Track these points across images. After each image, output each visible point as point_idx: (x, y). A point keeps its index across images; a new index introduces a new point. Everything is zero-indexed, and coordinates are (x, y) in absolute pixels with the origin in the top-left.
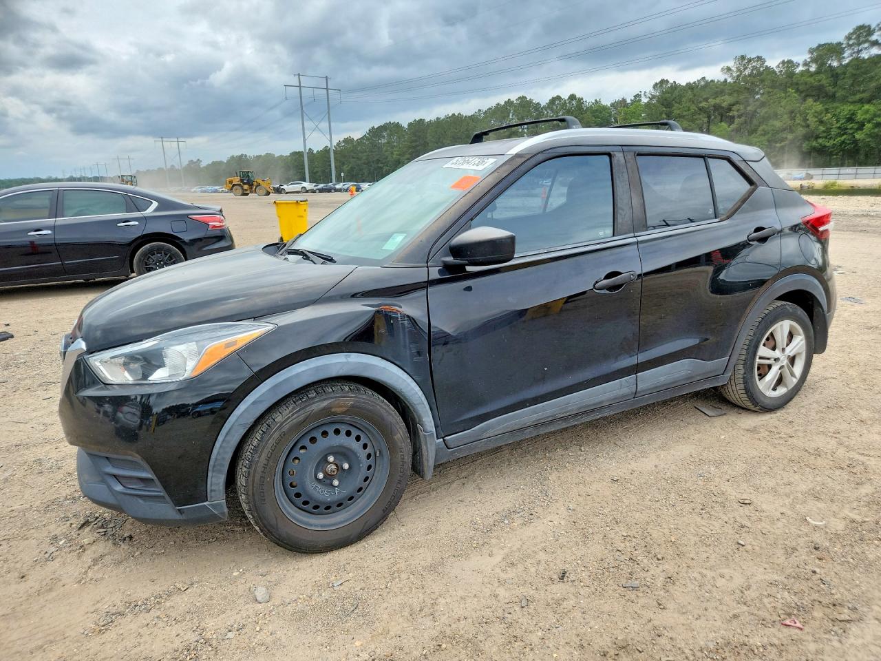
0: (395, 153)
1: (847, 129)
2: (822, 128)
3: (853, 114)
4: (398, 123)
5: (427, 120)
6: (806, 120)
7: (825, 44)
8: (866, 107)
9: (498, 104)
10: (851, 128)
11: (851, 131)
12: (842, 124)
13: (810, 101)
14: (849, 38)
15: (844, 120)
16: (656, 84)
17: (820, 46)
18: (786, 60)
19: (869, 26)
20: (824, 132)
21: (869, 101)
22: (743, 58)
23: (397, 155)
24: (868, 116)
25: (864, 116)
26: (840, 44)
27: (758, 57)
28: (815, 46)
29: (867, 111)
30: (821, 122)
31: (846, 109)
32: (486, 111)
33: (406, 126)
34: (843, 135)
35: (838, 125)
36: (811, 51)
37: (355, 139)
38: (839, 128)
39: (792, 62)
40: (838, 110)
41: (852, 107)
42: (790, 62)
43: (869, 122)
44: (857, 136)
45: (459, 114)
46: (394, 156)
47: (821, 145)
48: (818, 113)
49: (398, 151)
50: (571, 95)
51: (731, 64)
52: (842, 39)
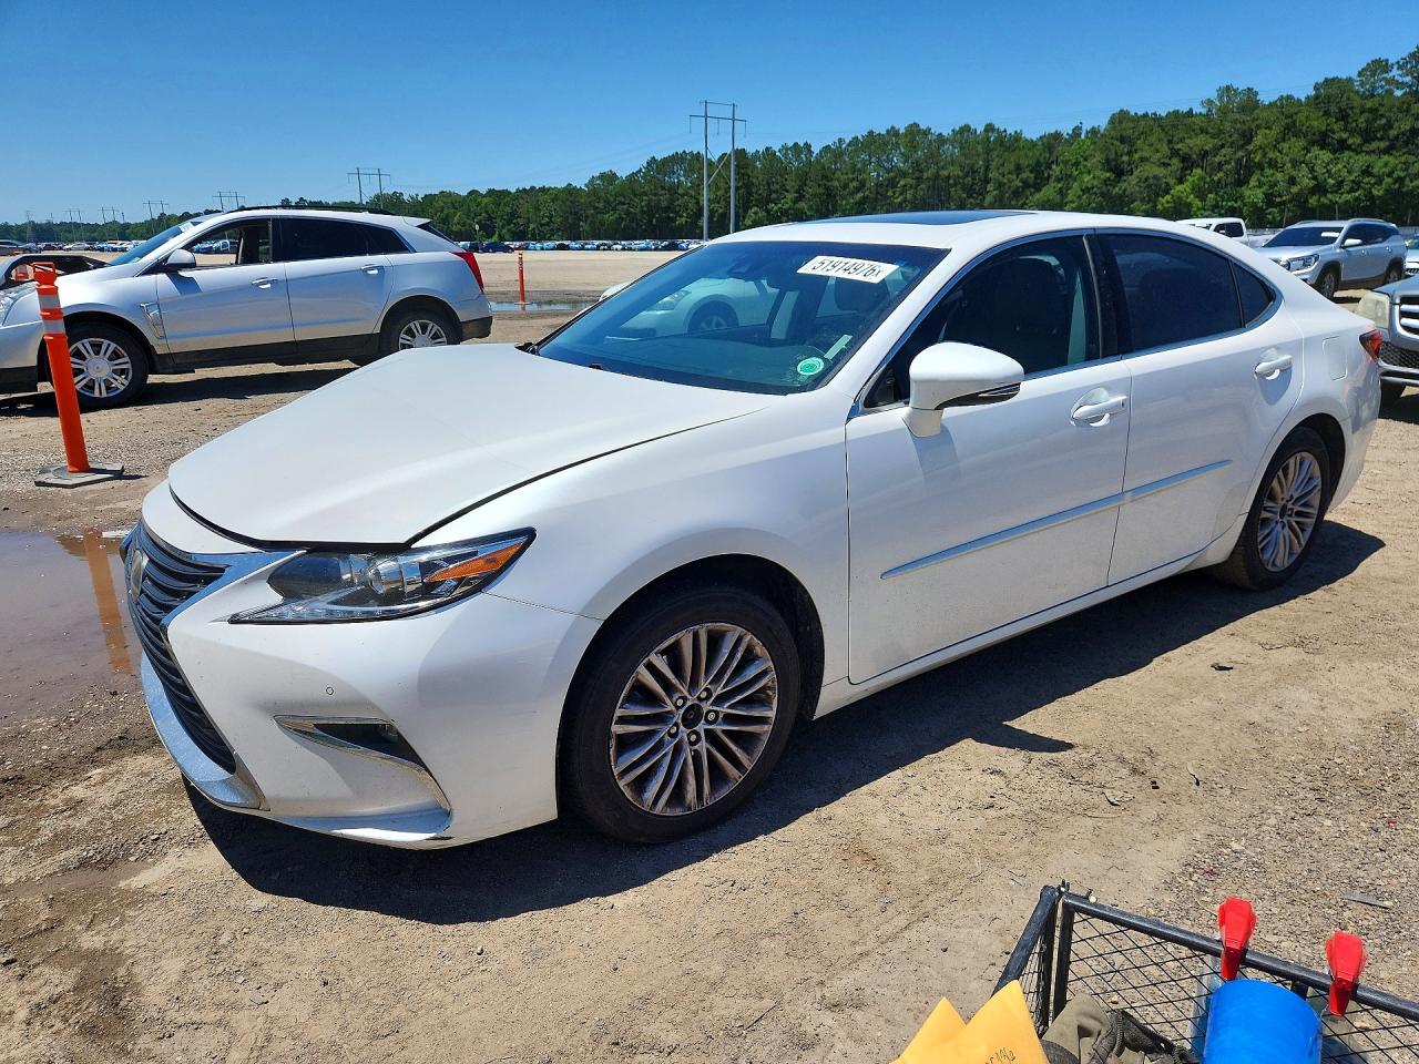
1: (1362, 183)
2: (1331, 181)
3: (1368, 166)
6: (1312, 170)
7: (1333, 79)
8: (1386, 158)
10: (1368, 183)
11: (1367, 186)
12: (1356, 177)
13: (1315, 150)
14: (1360, 74)
15: (1359, 173)
16: (1113, 115)
17: (1326, 80)
18: (1286, 95)
19: (1387, 61)
21: (1387, 151)
22: (1228, 88)
24: (1387, 170)
25: (1382, 170)
26: (1350, 80)
28: (1321, 80)
29: (1386, 164)
31: (1361, 160)
34: (1358, 190)
35: (1352, 178)
36: (1316, 87)
38: (1353, 181)
39: (1294, 98)
40: (1351, 161)
41: (1368, 158)
42: (1289, 97)
43: (1389, 175)
44: (1375, 192)
47: (1331, 201)
50: (987, 125)
51: (1213, 96)
52: (1354, 75)
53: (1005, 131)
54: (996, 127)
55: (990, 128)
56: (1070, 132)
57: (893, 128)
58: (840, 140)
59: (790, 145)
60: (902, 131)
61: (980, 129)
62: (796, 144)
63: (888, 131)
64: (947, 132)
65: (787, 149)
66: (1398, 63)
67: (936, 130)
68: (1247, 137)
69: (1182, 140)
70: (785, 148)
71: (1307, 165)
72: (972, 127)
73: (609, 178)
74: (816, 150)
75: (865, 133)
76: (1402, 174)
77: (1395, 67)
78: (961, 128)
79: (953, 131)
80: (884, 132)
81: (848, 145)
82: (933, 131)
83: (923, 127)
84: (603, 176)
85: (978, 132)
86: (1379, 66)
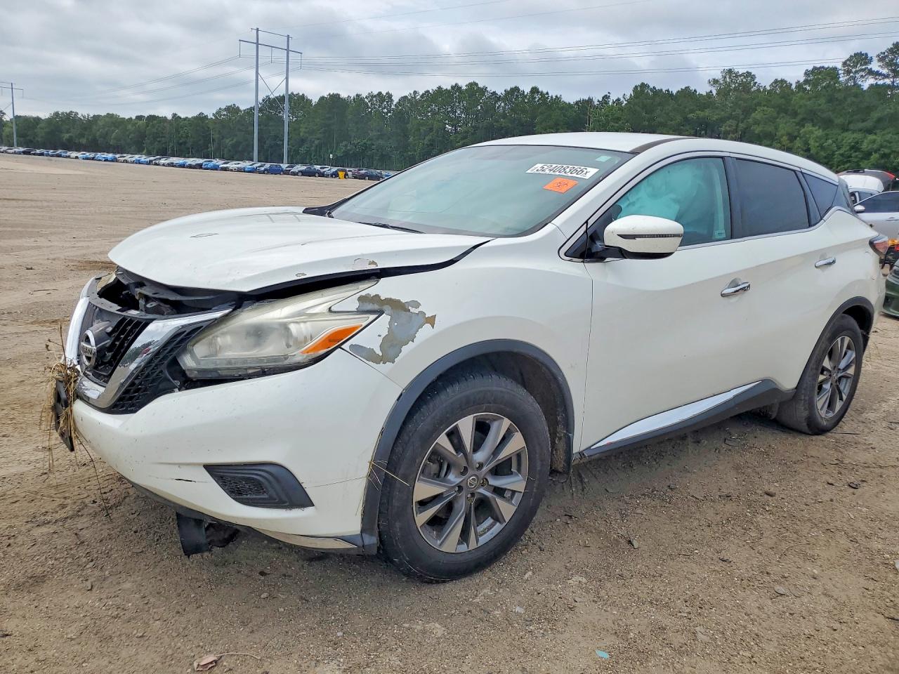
0: (302, 130)
1: (851, 157)
3: (857, 143)
4: (303, 95)
5: (344, 95)
7: (820, 68)
9: (440, 88)
10: (856, 157)
11: (856, 160)
12: (845, 152)
13: (808, 127)
14: (845, 64)
15: (848, 148)
16: (636, 87)
17: (815, 68)
18: (779, 79)
19: (866, 54)
20: (825, 158)
21: (870, 131)
22: (730, 71)
23: (305, 132)
24: (875, 146)
25: (870, 146)
26: (835, 69)
27: (747, 72)
28: (810, 68)
29: (874, 142)
30: (822, 147)
31: (850, 137)
32: (423, 94)
33: (315, 100)
34: (847, 162)
35: (841, 152)
36: (805, 73)
37: (243, 108)
38: (842, 155)
39: (786, 82)
40: (840, 137)
41: (855, 135)
42: (783, 81)
43: (876, 152)
45: (388, 93)
46: (301, 134)
48: (819, 138)
49: (306, 128)
50: (533, 88)
51: (719, 76)
52: (839, 66)
53: (547, 93)
54: (540, 90)
55: (535, 90)
56: (601, 100)
57: (456, 84)
58: (415, 92)
59: (375, 93)
60: (464, 88)
61: (527, 90)
62: (380, 93)
63: (452, 87)
64: (500, 91)
65: (373, 96)
66: (878, 56)
67: (491, 89)
68: (748, 112)
69: (692, 111)
70: (371, 96)
71: (800, 138)
72: (521, 89)
73: (232, 110)
74: (396, 99)
75: (435, 88)
76: (887, 151)
77: (875, 59)
78: (511, 89)
79: (505, 91)
80: (449, 88)
81: (422, 96)
82: (488, 89)
83: (481, 85)
84: (228, 109)
85: (526, 94)
86: (860, 59)
